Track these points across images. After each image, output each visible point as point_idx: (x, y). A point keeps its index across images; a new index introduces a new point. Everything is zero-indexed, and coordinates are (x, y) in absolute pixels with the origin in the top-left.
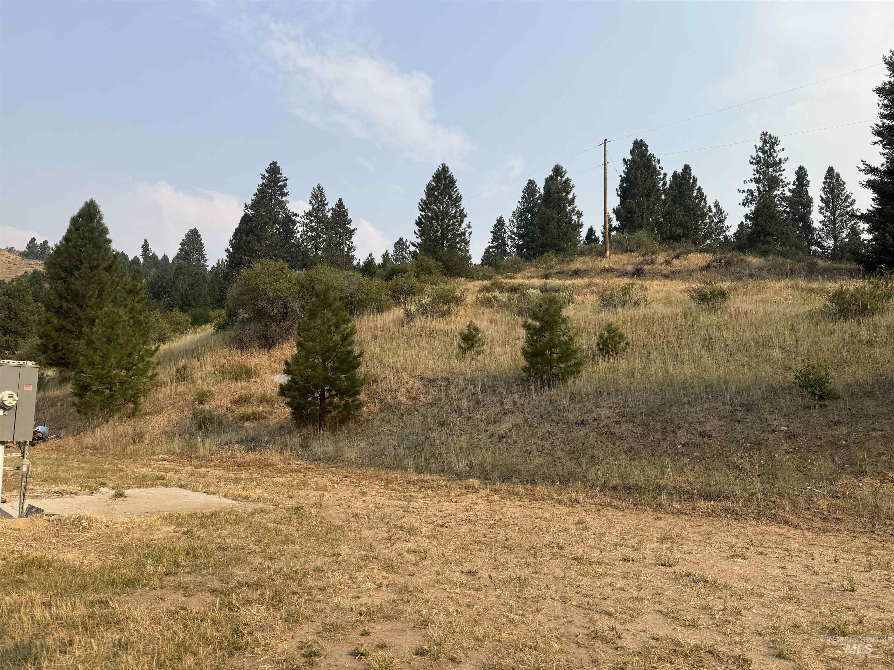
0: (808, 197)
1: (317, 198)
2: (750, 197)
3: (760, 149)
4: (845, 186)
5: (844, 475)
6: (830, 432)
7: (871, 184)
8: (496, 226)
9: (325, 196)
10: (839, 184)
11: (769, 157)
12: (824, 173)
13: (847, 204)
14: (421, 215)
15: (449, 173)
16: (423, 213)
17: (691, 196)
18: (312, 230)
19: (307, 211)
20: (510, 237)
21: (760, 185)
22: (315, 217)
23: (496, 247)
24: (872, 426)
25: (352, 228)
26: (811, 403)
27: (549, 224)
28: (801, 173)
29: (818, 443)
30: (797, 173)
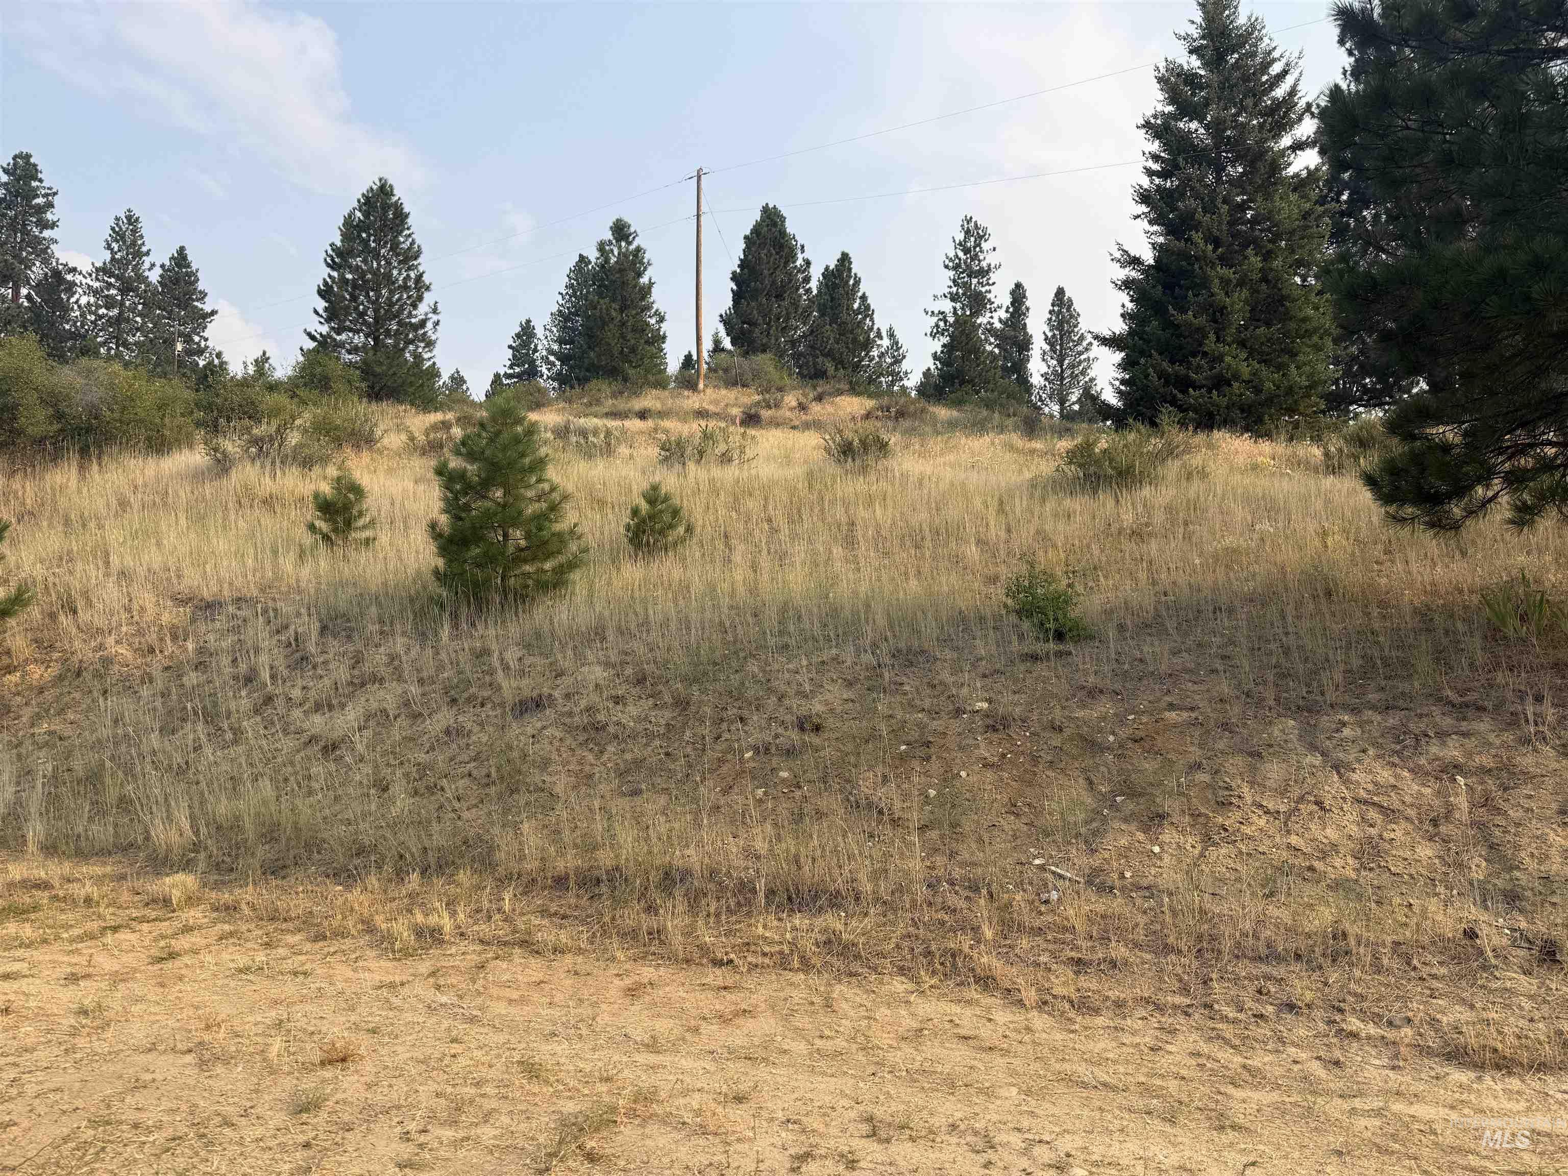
0: (1026, 333)
1: (123, 237)
2: (942, 324)
3: (960, 244)
4: (1079, 320)
5: (1116, 825)
6: (1079, 714)
7: (1127, 284)
8: (518, 336)
9: (142, 237)
10: (1072, 316)
11: (972, 259)
12: (1052, 296)
13: (1080, 348)
14: (330, 276)
15: (395, 198)
16: (335, 274)
17: (849, 307)
18: (110, 303)
19: (99, 264)
20: (546, 360)
21: (958, 305)
22: (118, 278)
23: (519, 376)
24: (1168, 699)
25: (207, 308)
26: (1040, 648)
27: (603, 328)
28: (1018, 295)
29: (1056, 741)
30: (1013, 293)
